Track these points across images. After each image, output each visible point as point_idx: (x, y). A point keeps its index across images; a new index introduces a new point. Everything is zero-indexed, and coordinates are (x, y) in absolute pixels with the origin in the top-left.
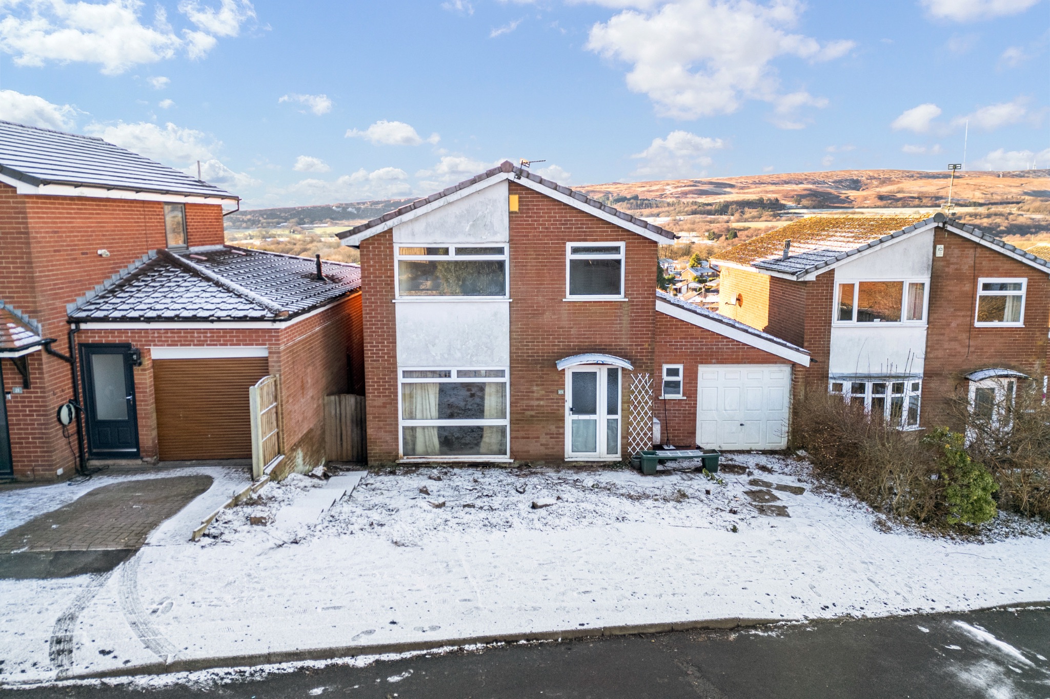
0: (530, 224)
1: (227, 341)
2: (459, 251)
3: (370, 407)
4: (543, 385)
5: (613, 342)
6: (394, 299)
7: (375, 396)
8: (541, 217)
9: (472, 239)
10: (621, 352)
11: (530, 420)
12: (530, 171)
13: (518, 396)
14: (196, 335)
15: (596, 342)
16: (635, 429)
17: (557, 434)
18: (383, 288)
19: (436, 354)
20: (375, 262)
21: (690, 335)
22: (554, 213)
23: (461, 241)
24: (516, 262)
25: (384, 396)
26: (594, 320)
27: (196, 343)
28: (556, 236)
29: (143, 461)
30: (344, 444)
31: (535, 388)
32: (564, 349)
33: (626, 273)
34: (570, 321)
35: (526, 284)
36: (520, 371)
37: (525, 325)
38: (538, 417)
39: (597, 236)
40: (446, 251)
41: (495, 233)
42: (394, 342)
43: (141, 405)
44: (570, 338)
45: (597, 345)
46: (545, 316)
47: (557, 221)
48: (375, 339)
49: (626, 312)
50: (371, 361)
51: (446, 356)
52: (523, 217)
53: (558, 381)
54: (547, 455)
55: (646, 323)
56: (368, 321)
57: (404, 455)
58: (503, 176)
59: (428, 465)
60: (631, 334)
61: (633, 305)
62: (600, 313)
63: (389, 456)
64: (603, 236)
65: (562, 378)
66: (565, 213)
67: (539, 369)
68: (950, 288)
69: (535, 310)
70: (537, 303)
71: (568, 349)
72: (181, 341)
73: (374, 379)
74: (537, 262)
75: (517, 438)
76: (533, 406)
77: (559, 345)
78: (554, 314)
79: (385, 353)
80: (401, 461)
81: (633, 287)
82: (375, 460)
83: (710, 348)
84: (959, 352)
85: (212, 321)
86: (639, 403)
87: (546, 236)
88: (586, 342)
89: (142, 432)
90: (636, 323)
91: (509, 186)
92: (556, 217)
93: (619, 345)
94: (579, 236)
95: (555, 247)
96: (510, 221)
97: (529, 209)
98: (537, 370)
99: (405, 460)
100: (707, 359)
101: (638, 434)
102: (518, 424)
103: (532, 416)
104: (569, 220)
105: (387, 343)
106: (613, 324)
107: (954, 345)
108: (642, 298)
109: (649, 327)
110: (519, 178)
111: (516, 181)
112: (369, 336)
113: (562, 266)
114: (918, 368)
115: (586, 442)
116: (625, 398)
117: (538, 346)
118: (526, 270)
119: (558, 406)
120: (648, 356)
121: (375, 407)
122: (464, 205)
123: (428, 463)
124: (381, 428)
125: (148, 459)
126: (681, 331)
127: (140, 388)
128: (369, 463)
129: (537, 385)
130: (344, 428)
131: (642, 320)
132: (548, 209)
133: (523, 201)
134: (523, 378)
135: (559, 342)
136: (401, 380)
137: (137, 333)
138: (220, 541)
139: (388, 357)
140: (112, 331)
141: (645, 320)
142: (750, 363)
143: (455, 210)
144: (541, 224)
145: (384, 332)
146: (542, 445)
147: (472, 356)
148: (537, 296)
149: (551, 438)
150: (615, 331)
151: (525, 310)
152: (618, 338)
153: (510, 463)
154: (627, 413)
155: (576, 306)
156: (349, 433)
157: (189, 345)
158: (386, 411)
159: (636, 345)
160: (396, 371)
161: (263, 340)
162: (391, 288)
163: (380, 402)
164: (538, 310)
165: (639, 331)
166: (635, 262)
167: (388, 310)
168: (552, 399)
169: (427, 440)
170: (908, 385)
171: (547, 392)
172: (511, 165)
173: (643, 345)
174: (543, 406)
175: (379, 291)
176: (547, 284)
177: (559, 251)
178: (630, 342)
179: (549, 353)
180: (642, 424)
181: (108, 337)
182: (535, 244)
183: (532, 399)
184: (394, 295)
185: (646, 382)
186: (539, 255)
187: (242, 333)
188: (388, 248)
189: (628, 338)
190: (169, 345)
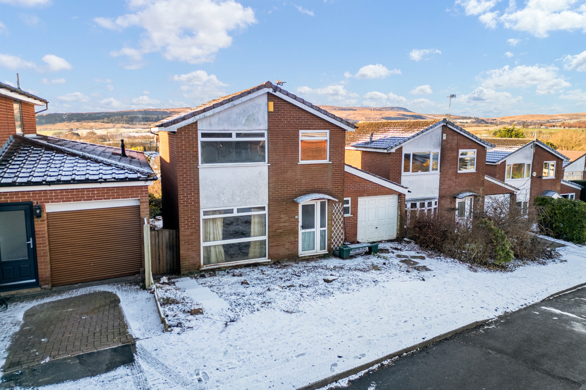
0: (279, 120)
1: (110, 196)
2: (238, 135)
3: (183, 236)
4: (287, 214)
5: (323, 186)
6: (198, 166)
7: (186, 229)
8: (286, 115)
9: (246, 128)
10: (327, 192)
11: (279, 235)
12: (282, 88)
13: (273, 221)
14: (86, 193)
15: (315, 187)
16: (334, 235)
17: (294, 242)
18: (191, 159)
19: (225, 199)
20: (186, 142)
21: (354, 181)
22: (293, 113)
23: (240, 129)
24: (272, 142)
25: (191, 228)
26: (314, 175)
27: (85, 198)
28: (294, 126)
29: (42, 288)
30: (161, 262)
31: (282, 216)
32: (298, 192)
33: (330, 147)
34: (301, 175)
35: (278, 155)
36: (274, 206)
37: (277, 179)
38: (284, 233)
39: (315, 126)
40: (230, 135)
41: (260, 124)
42: (198, 193)
43: (40, 247)
44: (301, 186)
45: (315, 189)
46: (288, 173)
47: (295, 117)
48: (186, 192)
49: (330, 169)
50: (183, 206)
51: (231, 200)
52: (276, 115)
53: (295, 211)
54: (289, 255)
55: (340, 175)
56: (181, 180)
57: (204, 265)
58: (266, 90)
59: (220, 269)
60: (333, 182)
61: (333, 165)
62: (317, 170)
63: (195, 267)
64: (318, 126)
65: (297, 209)
66: (299, 113)
67: (284, 204)
68: (449, 155)
69: (283, 170)
70: (284, 166)
71: (301, 192)
72: (74, 198)
73: (185, 218)
74: (283, 142)
75: (272, 246)
76: (281, 227)
77: (295, 190)
78: (293, 172)
79: (192, 201)
80: (203, 269)
81: (334, 155)
82: (185, 270)
83: (363, 188)
84: (452, 185)
85: (101, 182)
86: (337, 220)
87: (289, 126)
88: (310, 187)
89: (41, 266)
90: (335, 176)
91: (268, 96)
92: (294, 115)
93: (326, 188)
94: (306, 126)
95: (294, 133)
96: (268, 117)
97: (279, 110)
98: (283, 205)
99: (205, 268)
100: (362, 194)
101: (336, 237)
102: (273, 238)
103: (281, 233)
104: (301, 117)
105: (194, 194)
106: (324, 176)
107: (450, 182)
108: (338, 161)
109: (341, 177)
110: (275, 92)
111: (273, 93)
112: (182, 190)
113: (297, 144)
114: (437, 195)
115: (309, 245)
116: (330, 218)
117: (284, 191)
118: (278, 146)
119: (295, 225)
120: (341, 193)
121: (185, 236)
122: (242, 107)
123: (220, 268)
124: (189, 249)
125: (46, 286)
126: (350, 180)
127: (39, 234)
128: (182, 272)
129: (284, 214)
130: (161, 252)
131: (338, 173)
132: (289, 111)
133: (276, 106)
134: (276, 210)
135: (295, 188)
136: (202, 217)
137: (38, 193)
138: (186, 328)
139: (194, 203)
140: (17, 193)
141: (339, 173)
142: (381, 195)
143: (236, 110)
144: (286, 120)
145: (192, 187)
146: (286, 249)
147: (246, 199)
148: (283, 161)
149: (291, 244)
150: (324, 180)
151: (277, 170)
152: (326, 184)
153: (269, 262)
154: (330, 226)
155: (304, 167)
156: (165, 254)
157: (81, 200)
158: (192, 237)
159: (335, 188)
160: (199, 212)
161: (136, 194)
162: (196, 159)
163: (188, 232)
164: (285, 170)
165: (337, 180)
166: (335, 141)
167: (195, 173)
168: (292, 222)
169: (218, 253)
170: (433, 202)
171: (289, 218)
172: (271, 83)
173: (338, 187)
174: (287, 226)
175: (188, 161)
176: (289, 155)
177: (295, 135)
178: (332, 186)
179: (290, 195)
180: (338, 231)
181: (13, 198)
182: (282, 131)
183: (281, 223)
184: (198, 163)
185: (340, 208)
186: (285, 137)
187: (121, 190)
188: (194, 133)
189: (331, 184)
190: (63, 201)
